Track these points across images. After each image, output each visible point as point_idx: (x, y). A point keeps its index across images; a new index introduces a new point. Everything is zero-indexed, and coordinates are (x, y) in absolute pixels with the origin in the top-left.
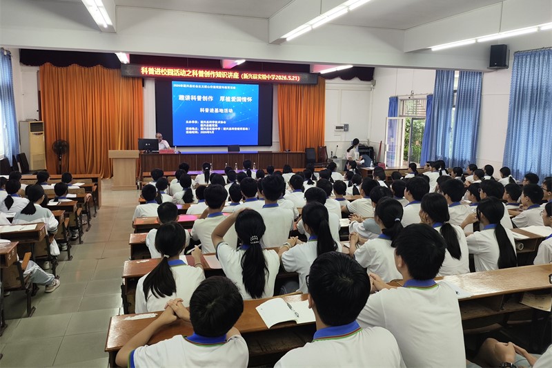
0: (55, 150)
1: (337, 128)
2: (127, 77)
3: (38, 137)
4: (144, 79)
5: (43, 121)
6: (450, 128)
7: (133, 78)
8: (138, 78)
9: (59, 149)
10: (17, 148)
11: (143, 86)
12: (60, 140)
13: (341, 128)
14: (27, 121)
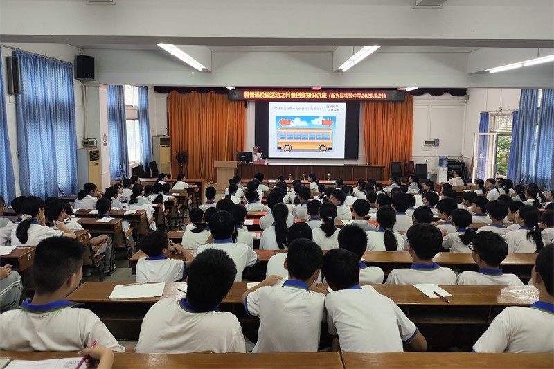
0: (178, 160)
1: (426, 143)
2: (233, 100)
3: (166, 149)
4: (246, 102)
5: (170, 137)
6: (533, 146)
7: (238, 101)
8: (242, 101)
9: (181, 159)
10: (150, 157)
11: (246, 107)
12: (182, 152)
13: (431, 143)
14: (158, 136)
